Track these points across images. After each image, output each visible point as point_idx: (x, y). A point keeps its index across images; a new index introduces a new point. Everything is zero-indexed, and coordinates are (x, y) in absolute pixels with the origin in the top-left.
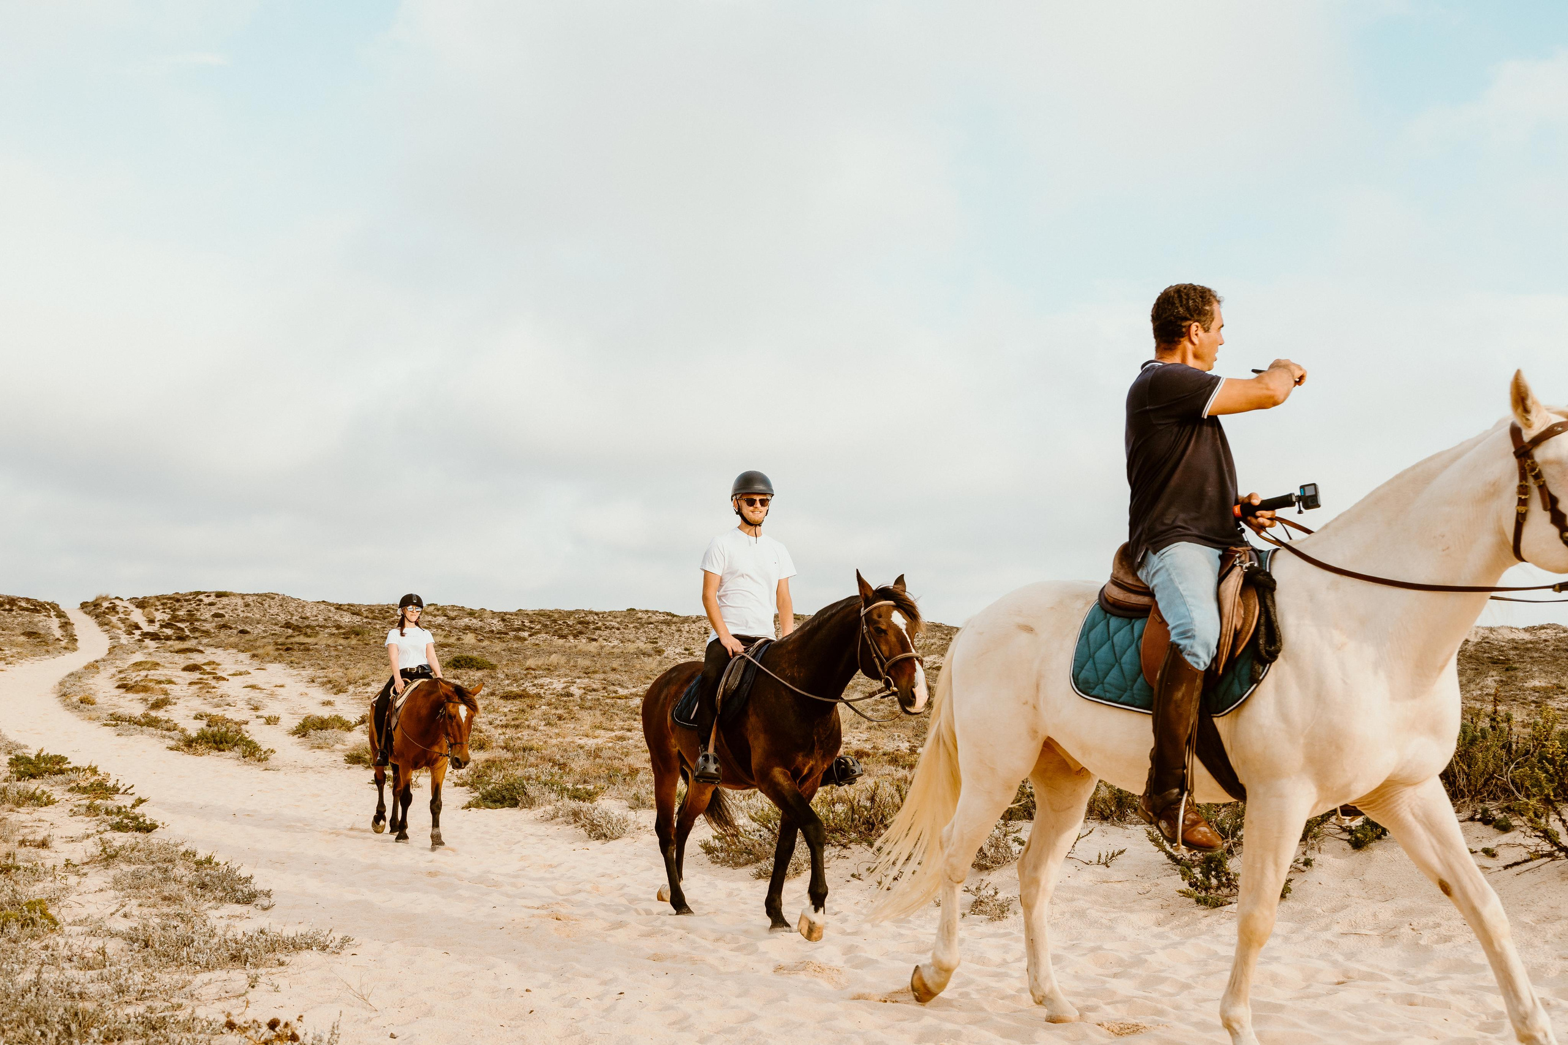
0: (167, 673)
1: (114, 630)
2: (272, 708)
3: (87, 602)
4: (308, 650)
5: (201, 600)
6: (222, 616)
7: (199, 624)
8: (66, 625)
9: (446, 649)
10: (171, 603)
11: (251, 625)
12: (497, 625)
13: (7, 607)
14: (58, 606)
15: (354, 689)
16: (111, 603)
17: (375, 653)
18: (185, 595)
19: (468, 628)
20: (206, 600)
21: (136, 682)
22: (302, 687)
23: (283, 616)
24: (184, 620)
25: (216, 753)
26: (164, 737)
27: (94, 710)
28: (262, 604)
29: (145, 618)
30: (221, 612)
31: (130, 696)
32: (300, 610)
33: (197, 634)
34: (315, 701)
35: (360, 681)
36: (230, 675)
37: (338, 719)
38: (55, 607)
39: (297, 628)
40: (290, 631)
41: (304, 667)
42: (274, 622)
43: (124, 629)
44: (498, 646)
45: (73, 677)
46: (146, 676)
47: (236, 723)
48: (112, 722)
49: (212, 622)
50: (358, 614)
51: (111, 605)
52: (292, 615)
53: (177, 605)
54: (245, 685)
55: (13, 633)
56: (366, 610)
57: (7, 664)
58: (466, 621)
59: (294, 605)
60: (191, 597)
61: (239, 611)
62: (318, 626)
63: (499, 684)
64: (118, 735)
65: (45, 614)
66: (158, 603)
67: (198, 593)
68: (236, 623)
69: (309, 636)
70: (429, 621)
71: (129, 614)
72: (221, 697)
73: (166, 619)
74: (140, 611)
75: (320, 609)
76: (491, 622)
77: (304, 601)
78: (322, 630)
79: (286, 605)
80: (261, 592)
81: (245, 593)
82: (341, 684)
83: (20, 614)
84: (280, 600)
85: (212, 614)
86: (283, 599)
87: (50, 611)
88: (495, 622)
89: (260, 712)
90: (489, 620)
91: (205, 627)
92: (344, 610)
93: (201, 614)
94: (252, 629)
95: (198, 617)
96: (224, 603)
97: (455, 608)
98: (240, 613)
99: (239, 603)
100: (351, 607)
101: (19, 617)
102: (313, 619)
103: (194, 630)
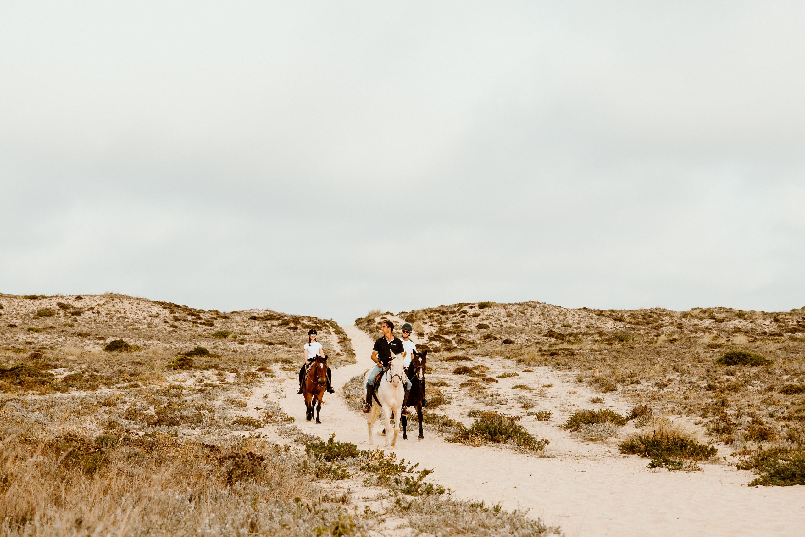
0: (441, 376)
2: (541, 406)
3: (361, 319)
4: (573, 354)
5: (465, 312)
6: (486, 327)
7: (464, 335)
8: (344, 340)
9: (716, 350)
10: (437, 316)
11: (514, 335)
12: (770, 326)
13: (292, 325)
14: (336, 323)
15: (622, 387)
16: (382, 318)
17: (642, 355)
18: (450, 307)
19: (737, 330)
20: (471, 312)
22: (570, 387)
23: (545, 325)
24: (451, 332)
25: (490, 443)
26: (441, 431)
28: (524, 313)
30: (485, 322)
32: (562, 318)
33: (464, 346)
34: (585, 399)
35: (629, 379)
36: (498, 377)
37: (609, 413)
38: (333, 324)
39: (560, 337)
40: (553, 340)
41: (570, 368)
42: (536, 331)
44: (771, 346)
45: (354, 382)
47: (508, 419)
49: (477, 333)
50: (620, 320)
52: (554, 323)
53: (444, 317)
54: (513, 386)
56: (629, 316)
58: (736, 322)
59: (555, 313)
60: (456, 309)
61: (502, 321)
62: (581, 333)
63: (777, 379)
65: (325, 331)
66: (425, 317)
67: (462, 305)
68: (500, 333)
69: (573, 344)
70: (696, 325)
72: (492, 396)
73: (434, 332)
75: (581, 316)
76: (763, 323)
77: (565, 308)
78: (585, 337)
79: (547, 313)
80: (521, 301)
81: (507, 302)
82: (609, 382)
83: (303, 332)
84: (541, 309)
85: (477, 325)
86: (544, 307)
87: (330, 328)
88: (768, 324)
89: (531, 409)
90: (761, 321)
91: (471, 338)
92: (606, 317)
93: (466, 326)
94: (516, 339)
95: (463, 329)
96: (487, 313)
97: (722, 310)
98: (503, 323)
99: (502, 314)
100: (613, 313)
101: (303, 334)
102: (576, 326)
103: (461, 341)
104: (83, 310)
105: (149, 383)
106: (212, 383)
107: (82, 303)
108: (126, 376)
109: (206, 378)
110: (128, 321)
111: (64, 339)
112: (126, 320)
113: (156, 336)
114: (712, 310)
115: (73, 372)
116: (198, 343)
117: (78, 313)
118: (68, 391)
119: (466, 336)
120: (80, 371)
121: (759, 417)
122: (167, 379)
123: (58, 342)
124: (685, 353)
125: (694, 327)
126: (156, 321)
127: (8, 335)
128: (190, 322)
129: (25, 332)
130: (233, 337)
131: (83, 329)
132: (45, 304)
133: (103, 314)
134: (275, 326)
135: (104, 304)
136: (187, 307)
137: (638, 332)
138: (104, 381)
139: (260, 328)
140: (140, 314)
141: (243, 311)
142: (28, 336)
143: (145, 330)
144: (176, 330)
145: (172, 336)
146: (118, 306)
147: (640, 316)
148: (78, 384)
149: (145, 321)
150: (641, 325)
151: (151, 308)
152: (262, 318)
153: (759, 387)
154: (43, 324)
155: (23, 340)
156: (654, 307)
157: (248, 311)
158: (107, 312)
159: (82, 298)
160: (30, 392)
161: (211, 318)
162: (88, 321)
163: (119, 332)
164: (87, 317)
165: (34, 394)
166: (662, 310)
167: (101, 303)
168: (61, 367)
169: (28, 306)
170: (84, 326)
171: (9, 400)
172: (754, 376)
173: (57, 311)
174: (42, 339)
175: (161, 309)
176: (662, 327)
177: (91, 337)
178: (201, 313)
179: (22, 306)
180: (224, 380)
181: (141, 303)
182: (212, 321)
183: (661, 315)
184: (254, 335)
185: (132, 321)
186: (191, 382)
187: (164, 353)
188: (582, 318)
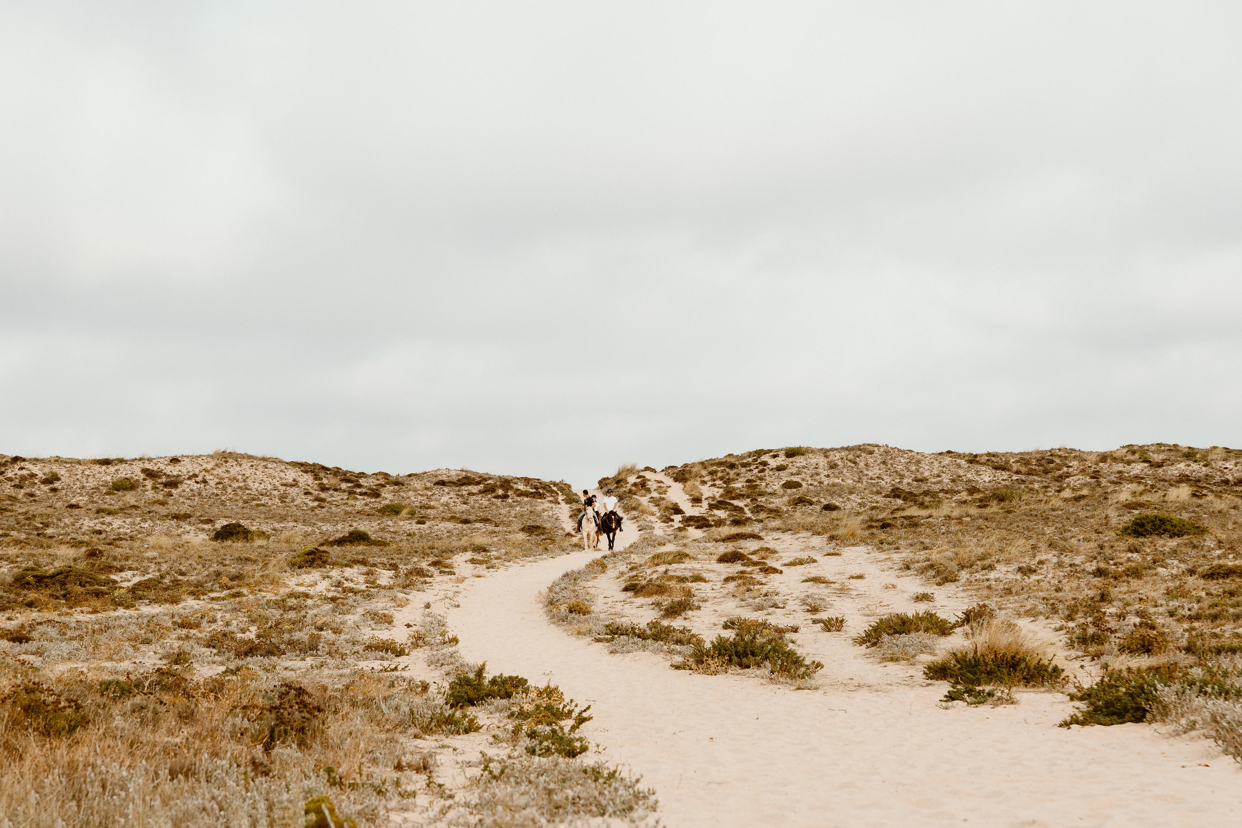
0: (697, 566)
1: (644, 516)
2: (837, 609)
3: (608, 478)
4: (916, 525)
5: (765, 464)
6: (797, 485)
7: (763, 499)
9: (1136, 512)
10: (722, 471)
11: (840, 496)
12: (1235, 470)
13: (500, 492)
14: (569, 486)
15: (968, 576)
16: (638, 477)
18: (742, 457)
19: (1183, 479)
20: (773, 463)
21: (651, 580)
22: (890, 577)
23: (888, 479)
24: (743, 496)
25: (734, 669)
26: (671, 652)
27: (586, 620)
28: (855, 463)
29: (687, 497)
30: (795, 479)
31: (640, 600)
32: (914, 468)
33: (762, 515)
34: (906, 596)
35: (978, 562)
36: (785, 565)
38: (564, 488)
39: (910, 497)
40: (899, 502)
41: (900, 549)
42: (874, 489)
43: (658, 514)
45: (566, 579)
46: (666, 572)
47: (779, 631)
48: (607, 636)
49: (784, 495)
50: (1004, 469)
51: (639, 480)
52: (902, 477)
53: (732, 473)
54: (805, 578)
55: (510, 529)
56: (1017, 462)
57: (488, 568)
58: (1182, 466)
59: (903, 461)
60: (750, 460)
61: (822, 476)
62: (942, 491)
63: (1204, 556)
64: (611, 653)
65: (551, 499)
66: (704, 472)
67: (760, 453)
68: (818, 494)
69: (925, 508)
70: (1120, 472)
71: (665, 492)
72: (766, 595)
73: (717, 495)
74: (679, 485)
75: (943, 464)
76: (1224, 466)
77: (918, 453)
78: (948, 496)
79: (891, 462)
80: (851, 444)
81: (828, 447)
82: (949, 569)
83: (517, 501)
84: (881, 455)
85: (782, 482)
86: (886, 453)
87: (558, 494)
88: (1231, 467)
89: (821, 613)
90: (1220, 463)
91: (773, 503)
92: (981, 464)
93: (767, 484)
94: (843, 502)
95: (763, 490)
96: (798, 465)
97: (1163, 448)
98: (824, 479)
99: (821, 464)
100: (993, 458)
101: (516, 506)
102: (934, 480)
103: (758, 509)
104: (182, 478)
105: (260, 591)
106: (354, 586)
107: (180, 468)
108: (225, 580)
109: (347, 580)
110: (250, 494)
111: (152, 525)
112: (247, 492)
113: (291, 516)
114: (1146, 448)
115: (147, 577)
116: (355, 524)
117: (173, 483)
118: (135, 606)
119: (766, 500)
120: (158, 574)
121: (1153, 618)
122: (287, 582)
123: (143, 529)
124: (1087, 517)
125: (1117, 475)
126: (293, 491)
127: (66, 520)
128: (345, 491)
129: (91, 516)
130: (409, 513)
131: (181, 508)
132: (124, 472)
133: (212, 483)
134: (474, 494)
135: (212, 469)
136: (340, 469)
137: (1030, 486)
138: (192, 589)
139: (451, 498)
140: (268, 482)
141: (426, 473)
142: (97, 521)
143: (275, 507)
144: (323, 504)
145: (316, 515)
146: (235, 470)
147: (1034, 460)
148: (152, 594)
149: (275, 493)
150: (1036, 475)
151: (284, 472)
152: (454, 483)
153: (1176, 569)
154: (121, 502)
155: (90, 527)
156: (1057, 446)
157: (433, 473)
158: (217, 481)
159: (179, 461)
160: (79, 609)
161: (376, 485)
162: (190, 495)
163: (236, 510)
164: (188, 490)
165: (83, 612)
166: (1069, 451)
167: (209, 467)
168: (130, 569)
169: (98, 476)
170: (183, 502)
171: (41, 624)
172: (1169, 553)
173: (141, 481)
174: (118, 524)
175: (300, 473)
176: (1068, 477)
177: (192, 520)
178: (361, 477)
179: (89, 476)
180: (373, 582)
181: (269, 466)
182: (377, 490)
183: (1066, 458)
184: (441, 509)
185: (256, 493)
186: (323, 587)
187: (303, 540)
188: (944, 466)
